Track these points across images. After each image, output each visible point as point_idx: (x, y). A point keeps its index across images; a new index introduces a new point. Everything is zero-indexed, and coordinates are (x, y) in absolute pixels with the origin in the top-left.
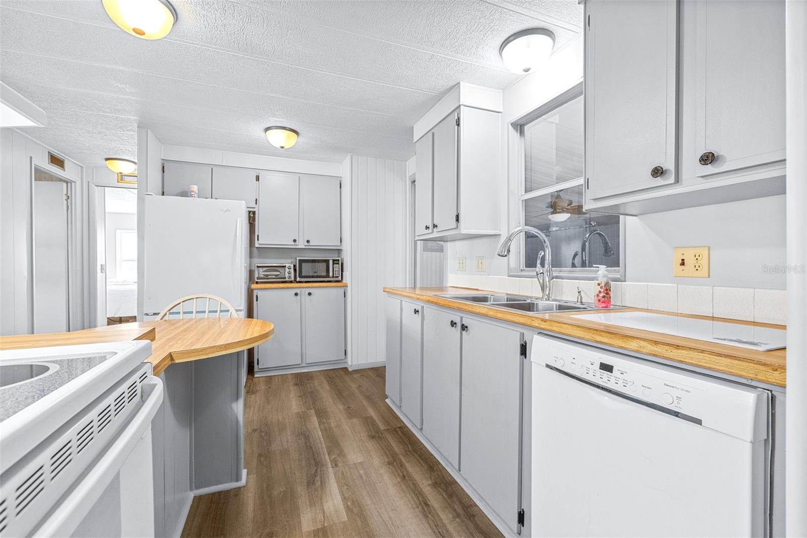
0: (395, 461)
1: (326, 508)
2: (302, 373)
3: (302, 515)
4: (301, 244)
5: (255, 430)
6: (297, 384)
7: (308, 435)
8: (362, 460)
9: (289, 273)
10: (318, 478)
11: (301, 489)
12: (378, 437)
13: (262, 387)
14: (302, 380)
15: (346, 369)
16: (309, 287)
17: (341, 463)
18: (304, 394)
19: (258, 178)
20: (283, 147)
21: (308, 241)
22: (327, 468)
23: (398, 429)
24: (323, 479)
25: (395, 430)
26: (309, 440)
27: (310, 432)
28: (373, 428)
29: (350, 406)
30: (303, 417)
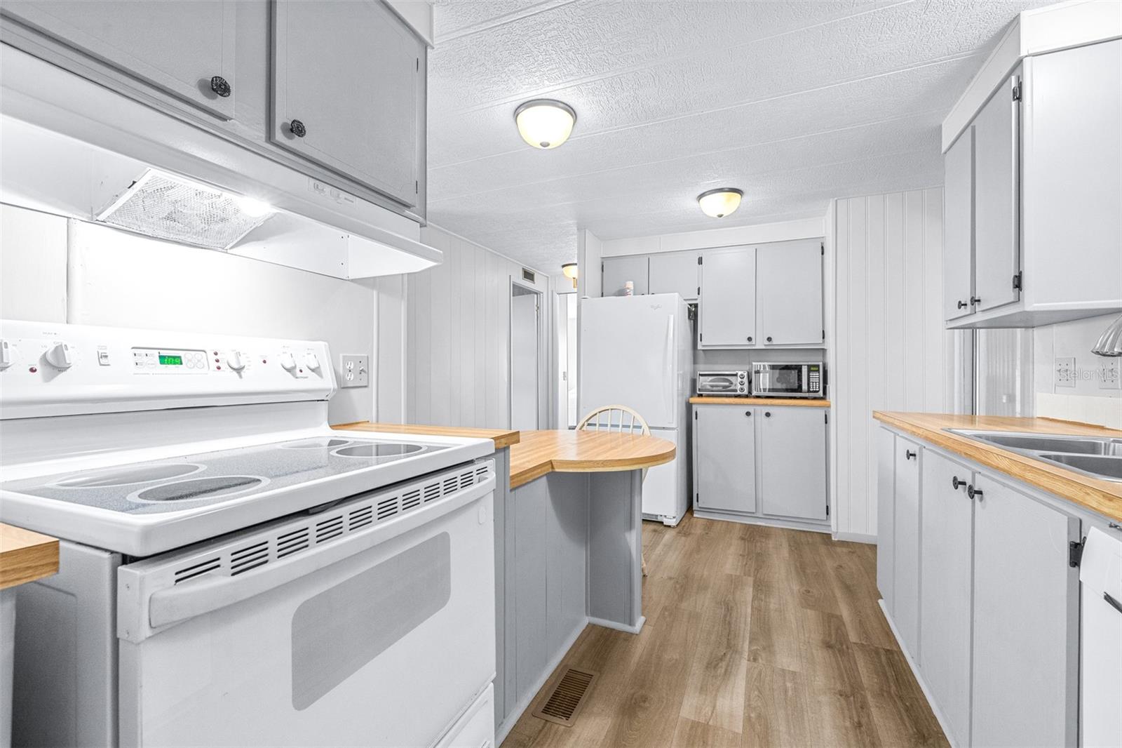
0: (853, 695)
1: (718, 704)
2: (757, 526)
3: (686, 697)
4: (760, 344)
5: (670, 578)
6: (743, 539)
7: (732, 607)
8: (798, 670)
9: (742, 384)
10: (723, 664)
11: (696, 668)
12: (839, 651)
13: (698, 530)
14: (753, 535)
15: (828, 536)
16: (767, 405)
17: (762, 659)
18: (748, 555)
19: (700, 261)
20: (721, 216)
21: (769, 339)
22: (741, 658)
23: (882, 652)
24: (729, 668)
25: (877, 652)
26: (731, 614)
27: (736, 604)
28: (837, 633)
29: (811, 590)
30: (735, 583)
